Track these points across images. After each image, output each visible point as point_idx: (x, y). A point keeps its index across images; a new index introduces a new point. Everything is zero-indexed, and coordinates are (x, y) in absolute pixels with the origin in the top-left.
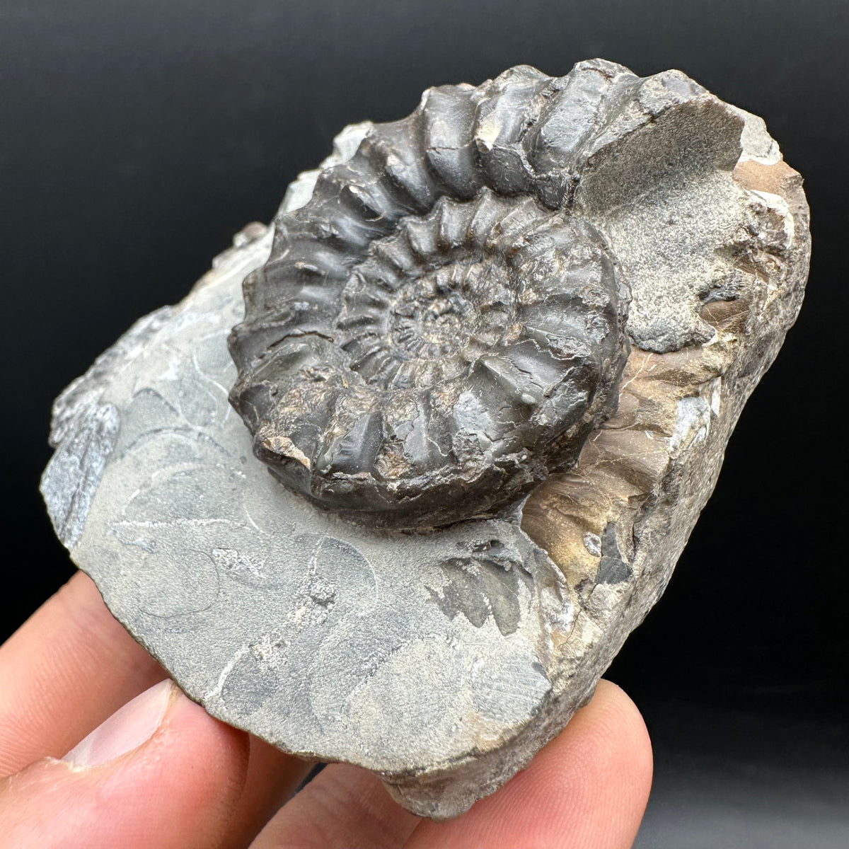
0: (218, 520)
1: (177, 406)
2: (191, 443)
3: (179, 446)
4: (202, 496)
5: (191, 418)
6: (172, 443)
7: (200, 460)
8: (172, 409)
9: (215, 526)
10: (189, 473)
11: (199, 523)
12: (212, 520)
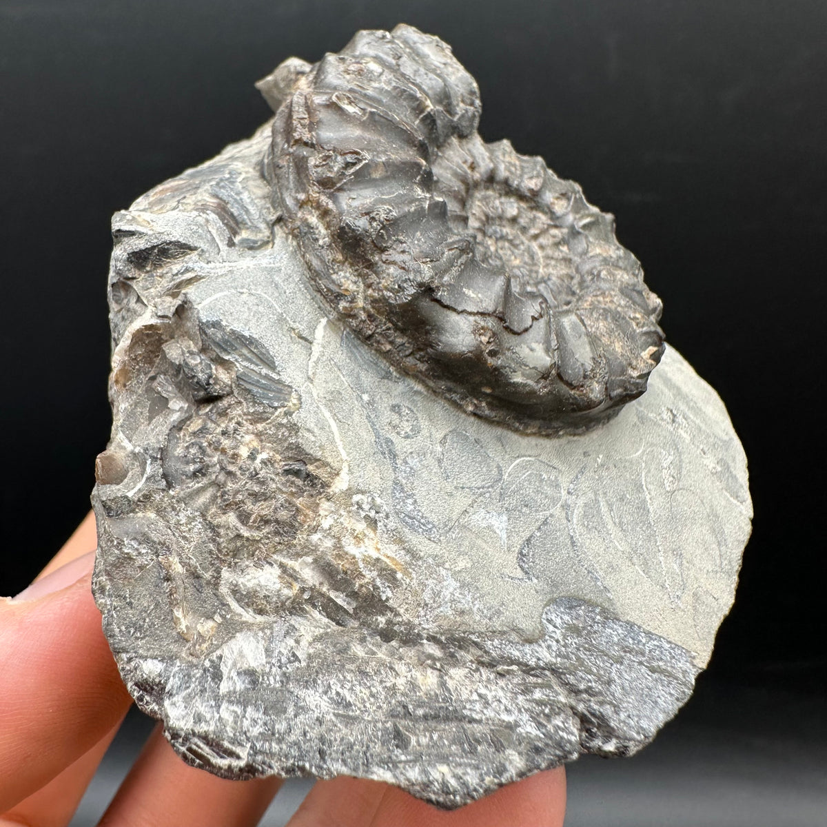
0: (643, 483)
1: (541, 516)
2: (581, 502)
3: (585, 516)
4: (628, 496)
5: (554, 501)
6: (583, 525)
7: (596, 494)
8: (545, 523)
9: (649, 487)
10: (610, 506)
11: (649, 501)
12: (644, 487)
